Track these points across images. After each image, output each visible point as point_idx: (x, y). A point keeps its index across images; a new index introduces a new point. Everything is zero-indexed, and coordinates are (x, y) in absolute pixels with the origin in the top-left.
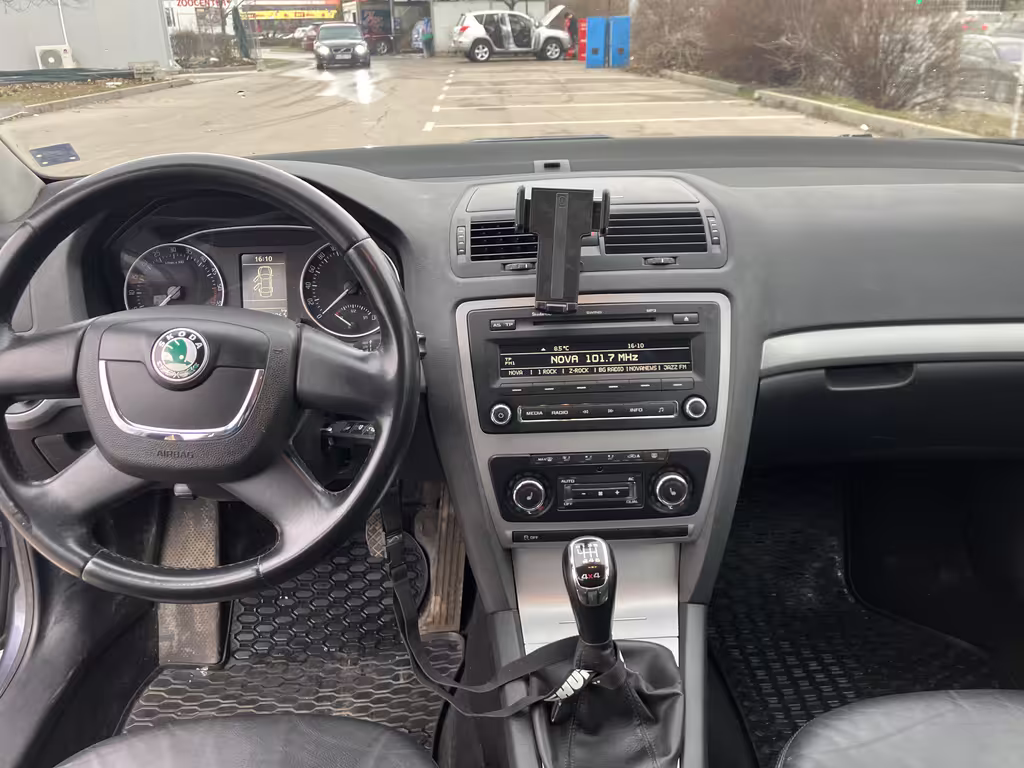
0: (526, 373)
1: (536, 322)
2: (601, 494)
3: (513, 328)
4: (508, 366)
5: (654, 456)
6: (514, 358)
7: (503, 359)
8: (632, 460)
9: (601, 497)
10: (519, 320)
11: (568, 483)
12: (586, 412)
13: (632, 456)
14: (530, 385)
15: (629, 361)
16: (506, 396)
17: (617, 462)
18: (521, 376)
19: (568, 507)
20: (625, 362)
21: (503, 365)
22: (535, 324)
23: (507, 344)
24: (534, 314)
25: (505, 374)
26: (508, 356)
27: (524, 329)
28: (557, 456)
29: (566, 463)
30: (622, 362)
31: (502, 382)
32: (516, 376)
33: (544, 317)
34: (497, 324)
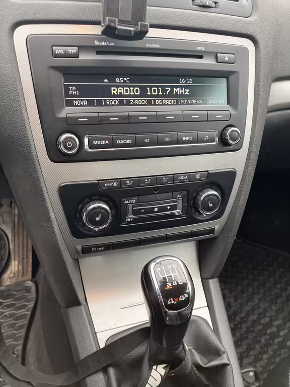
0: (91, 103)
1: (100, 51)
2: (156, 210)
3: (76, 56)
4: (72, 96)
5: (198, 177)
6: (78, 88)
7: (67, 89)
8: (182, 181)
9: (156, 212)
10: (81, 48)
11: (130, 202)
12: (146, 141)
13: (182, 178)
14: (96, 115)
15: (182, 95)
16: (72, 125)
17: (170, 184)
18: (85, 105)
19: (130, 222)
20: (179, 96)
21: (67, 95)
22: (99, 53)
23: (70, 73)
24: (97, 43)
25: (70, 104)
26: (72, 86)
27: (87, 58)
28: (121, 181)
29: (129, 186)
30: (177, 95)
31: (66, 112)
32: (81, 106)
33: (107, 46)
34: (59, 50)
